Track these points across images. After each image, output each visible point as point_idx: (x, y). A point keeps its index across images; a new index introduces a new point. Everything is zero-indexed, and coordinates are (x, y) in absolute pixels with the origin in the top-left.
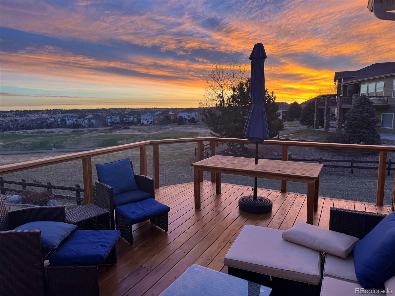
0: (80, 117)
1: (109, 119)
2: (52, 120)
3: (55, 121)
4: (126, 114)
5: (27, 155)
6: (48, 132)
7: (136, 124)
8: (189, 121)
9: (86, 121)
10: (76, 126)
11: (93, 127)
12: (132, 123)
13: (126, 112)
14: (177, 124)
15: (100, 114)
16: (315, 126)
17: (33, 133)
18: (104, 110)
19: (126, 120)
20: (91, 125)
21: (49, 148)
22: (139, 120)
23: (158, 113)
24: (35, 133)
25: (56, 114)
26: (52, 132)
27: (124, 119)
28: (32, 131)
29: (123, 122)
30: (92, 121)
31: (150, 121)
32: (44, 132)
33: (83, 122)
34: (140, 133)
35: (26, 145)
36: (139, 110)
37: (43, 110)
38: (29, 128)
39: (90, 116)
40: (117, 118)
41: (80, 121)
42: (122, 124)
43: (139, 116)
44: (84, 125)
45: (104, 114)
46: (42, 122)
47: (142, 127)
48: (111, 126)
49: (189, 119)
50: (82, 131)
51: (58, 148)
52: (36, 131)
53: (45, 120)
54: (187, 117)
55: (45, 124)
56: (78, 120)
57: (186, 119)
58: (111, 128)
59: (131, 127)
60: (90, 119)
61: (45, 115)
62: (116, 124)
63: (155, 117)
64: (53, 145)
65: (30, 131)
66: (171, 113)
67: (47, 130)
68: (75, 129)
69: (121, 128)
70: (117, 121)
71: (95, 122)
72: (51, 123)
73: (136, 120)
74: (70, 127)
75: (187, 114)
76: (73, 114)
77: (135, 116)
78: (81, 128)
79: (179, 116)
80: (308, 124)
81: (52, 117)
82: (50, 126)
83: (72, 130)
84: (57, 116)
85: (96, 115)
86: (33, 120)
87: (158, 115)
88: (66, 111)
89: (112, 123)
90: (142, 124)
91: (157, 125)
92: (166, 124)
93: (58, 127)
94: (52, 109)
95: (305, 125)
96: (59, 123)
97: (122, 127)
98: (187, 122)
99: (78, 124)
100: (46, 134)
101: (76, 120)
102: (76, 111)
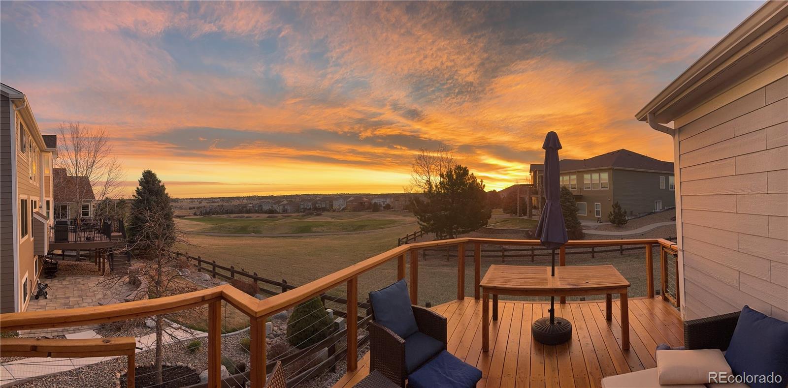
0: (275, 204)
1: (302, 205)
2: (251, 205)
3: (253, 207)
4: (319, 200)
5: (229, 238)
6: (247, 217)
7: (328, 211)
8: (384, 207)
9: (281, 207)
10: (271, 212)
11: (287, 213)
12: (324, 209)
13: (318, 198)
14: (371, 210)
15: (293, 200)
16: (518, 214)
17: (234, 217)
18: (297, 195)
19: (319, 206)
20: (285, 211)
21: (249, 233)
22: (332, 206)
23: (352, 198)
24: (236, 217)
25: (254, 200)
26: (250, 217)
27: (317, 206)
28: (234, 215)
29: (316, 209)
30: (286, 207)
31: (342, 207)
32: (243, 217)
33: (279, 208)
34: (333, 220)
35: (229, 228)
36: (331, 196)
37: (244, 197)
38: (232, 212)
39: (285, 202)
40: (310, 204)
41: (275, 207)
42: (314, 210)
43: (331, 202)
44: (278, 211)
45: (297, 200)
46: (243, 207)
47: (334, 214)
48: (304, 212)
49: (385, 205)
50: (277, 217)
51: (255, 232)
52: (237, 215)
53: (245, 206)
54: (382, 204)
55: (245, 209)
56: (273, 206)
57: (381, 206)
58: (304, 214)
59: (323, 213)
60: (284, 205)
61: (245, 202)
62: (308, 210)
63: (348, 203)
64: (251, 229)
65: (233, 216)
66: (365, 200)
67: (246, 215)
68: (270, 215)
69: (313, 214)
70: (309, 207)
71: (288, 208)
72: (249, 209)
73: (328, 206)
74: (266, 212)
75: (382, 200)
76: (269, 200)
77: (328, 202)
78: (276, 213)
79: (373, 202)
80: (511, 213)
81: (250, 203)
82: (249, 212)
83: (268, 215)
84: (255, 202)
85: (290, 201)
86: (235, 206)
87: (352, 201)
88: (263, 198)
89: (305, 209)
90: (334, 211)
91: (349, 211)
92: (359, 211)
93: (256, 212)
94: (251, 195)
95: (508, 213)
96: (257, 208)
97: (315, 213)
98: (382, 208)
99: (273, 209)
100: (246, 219)
101: (272, 207)
102: (272, 197)
